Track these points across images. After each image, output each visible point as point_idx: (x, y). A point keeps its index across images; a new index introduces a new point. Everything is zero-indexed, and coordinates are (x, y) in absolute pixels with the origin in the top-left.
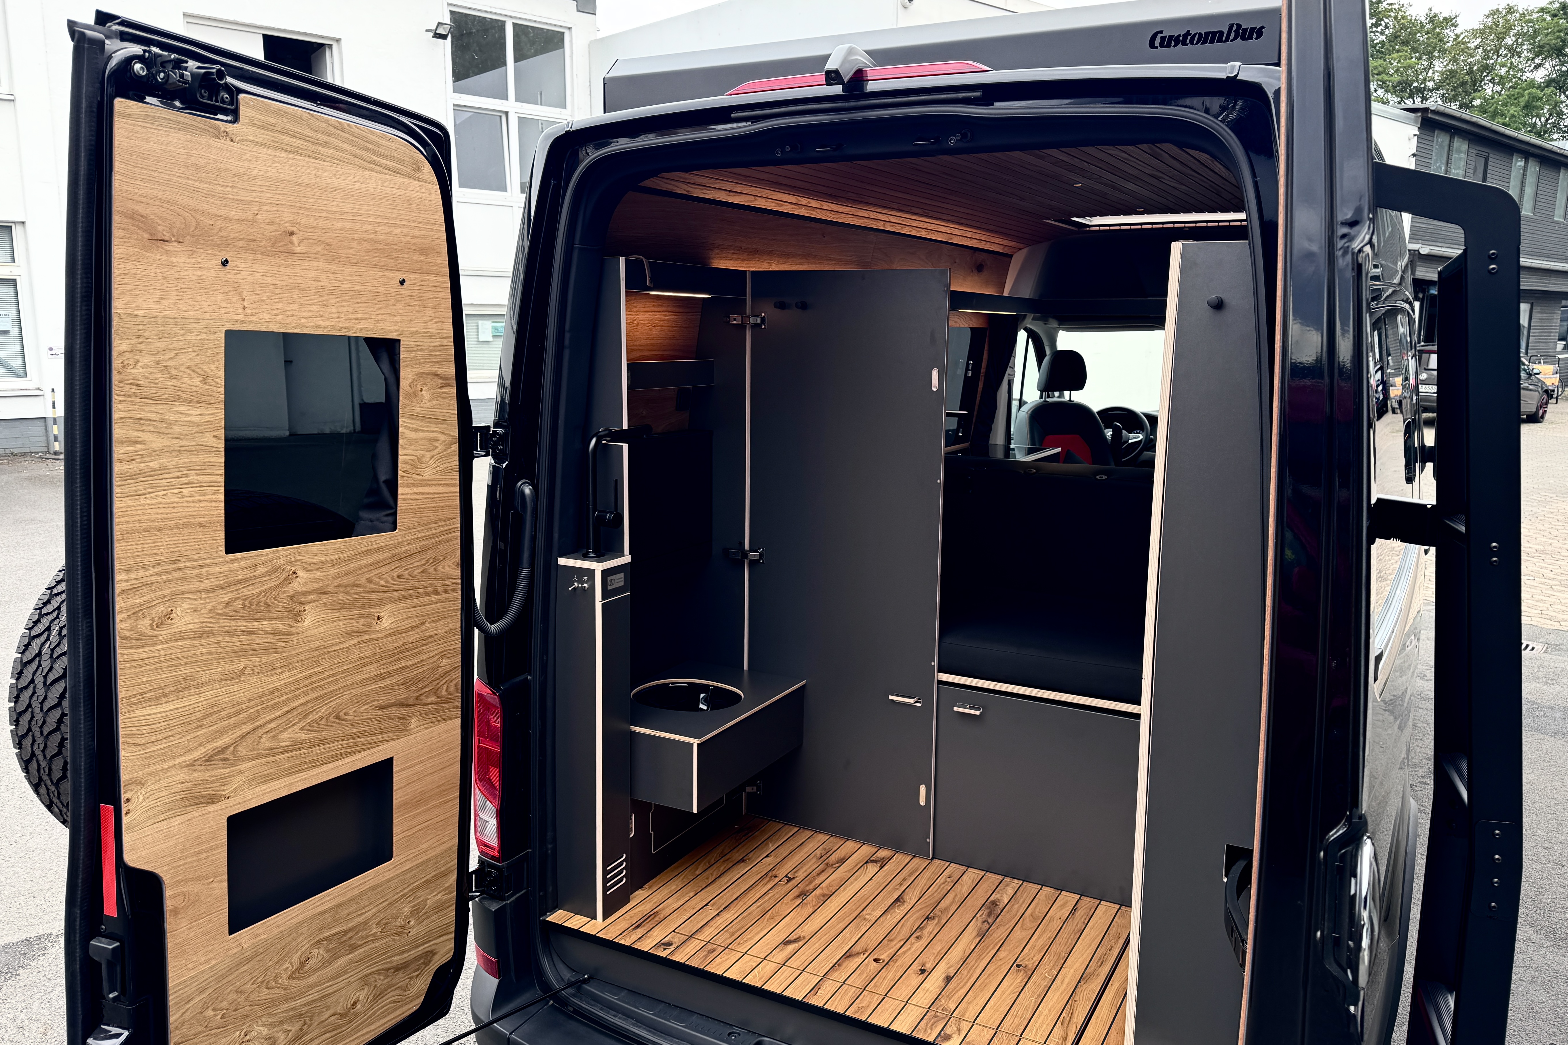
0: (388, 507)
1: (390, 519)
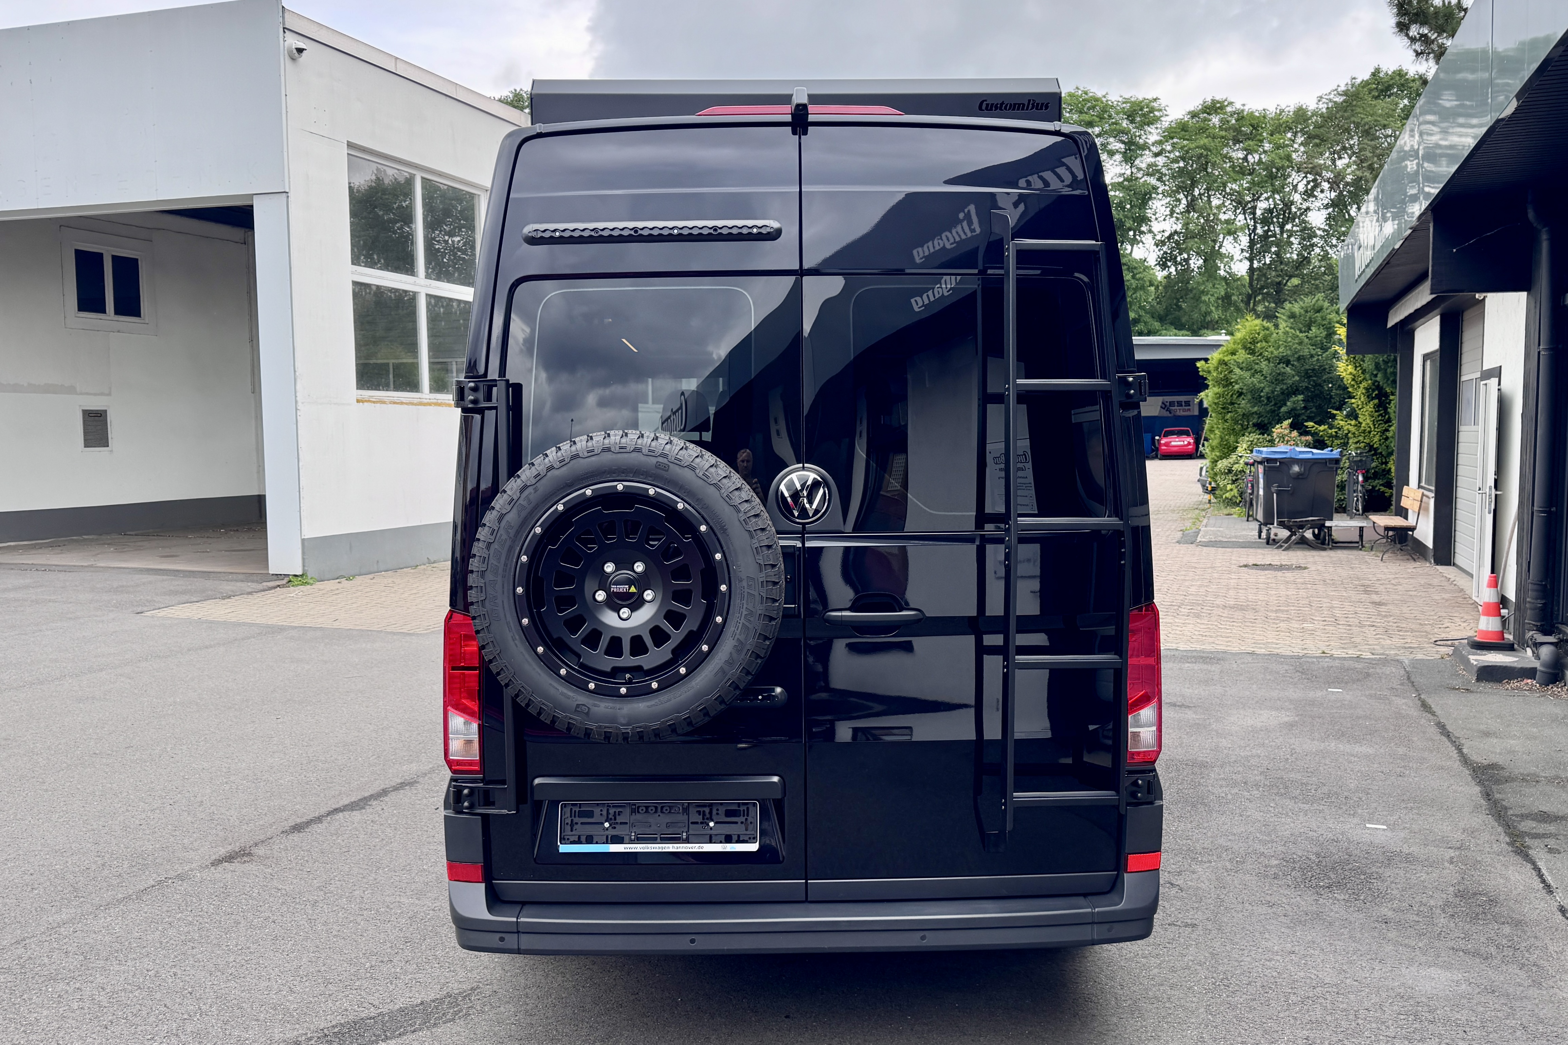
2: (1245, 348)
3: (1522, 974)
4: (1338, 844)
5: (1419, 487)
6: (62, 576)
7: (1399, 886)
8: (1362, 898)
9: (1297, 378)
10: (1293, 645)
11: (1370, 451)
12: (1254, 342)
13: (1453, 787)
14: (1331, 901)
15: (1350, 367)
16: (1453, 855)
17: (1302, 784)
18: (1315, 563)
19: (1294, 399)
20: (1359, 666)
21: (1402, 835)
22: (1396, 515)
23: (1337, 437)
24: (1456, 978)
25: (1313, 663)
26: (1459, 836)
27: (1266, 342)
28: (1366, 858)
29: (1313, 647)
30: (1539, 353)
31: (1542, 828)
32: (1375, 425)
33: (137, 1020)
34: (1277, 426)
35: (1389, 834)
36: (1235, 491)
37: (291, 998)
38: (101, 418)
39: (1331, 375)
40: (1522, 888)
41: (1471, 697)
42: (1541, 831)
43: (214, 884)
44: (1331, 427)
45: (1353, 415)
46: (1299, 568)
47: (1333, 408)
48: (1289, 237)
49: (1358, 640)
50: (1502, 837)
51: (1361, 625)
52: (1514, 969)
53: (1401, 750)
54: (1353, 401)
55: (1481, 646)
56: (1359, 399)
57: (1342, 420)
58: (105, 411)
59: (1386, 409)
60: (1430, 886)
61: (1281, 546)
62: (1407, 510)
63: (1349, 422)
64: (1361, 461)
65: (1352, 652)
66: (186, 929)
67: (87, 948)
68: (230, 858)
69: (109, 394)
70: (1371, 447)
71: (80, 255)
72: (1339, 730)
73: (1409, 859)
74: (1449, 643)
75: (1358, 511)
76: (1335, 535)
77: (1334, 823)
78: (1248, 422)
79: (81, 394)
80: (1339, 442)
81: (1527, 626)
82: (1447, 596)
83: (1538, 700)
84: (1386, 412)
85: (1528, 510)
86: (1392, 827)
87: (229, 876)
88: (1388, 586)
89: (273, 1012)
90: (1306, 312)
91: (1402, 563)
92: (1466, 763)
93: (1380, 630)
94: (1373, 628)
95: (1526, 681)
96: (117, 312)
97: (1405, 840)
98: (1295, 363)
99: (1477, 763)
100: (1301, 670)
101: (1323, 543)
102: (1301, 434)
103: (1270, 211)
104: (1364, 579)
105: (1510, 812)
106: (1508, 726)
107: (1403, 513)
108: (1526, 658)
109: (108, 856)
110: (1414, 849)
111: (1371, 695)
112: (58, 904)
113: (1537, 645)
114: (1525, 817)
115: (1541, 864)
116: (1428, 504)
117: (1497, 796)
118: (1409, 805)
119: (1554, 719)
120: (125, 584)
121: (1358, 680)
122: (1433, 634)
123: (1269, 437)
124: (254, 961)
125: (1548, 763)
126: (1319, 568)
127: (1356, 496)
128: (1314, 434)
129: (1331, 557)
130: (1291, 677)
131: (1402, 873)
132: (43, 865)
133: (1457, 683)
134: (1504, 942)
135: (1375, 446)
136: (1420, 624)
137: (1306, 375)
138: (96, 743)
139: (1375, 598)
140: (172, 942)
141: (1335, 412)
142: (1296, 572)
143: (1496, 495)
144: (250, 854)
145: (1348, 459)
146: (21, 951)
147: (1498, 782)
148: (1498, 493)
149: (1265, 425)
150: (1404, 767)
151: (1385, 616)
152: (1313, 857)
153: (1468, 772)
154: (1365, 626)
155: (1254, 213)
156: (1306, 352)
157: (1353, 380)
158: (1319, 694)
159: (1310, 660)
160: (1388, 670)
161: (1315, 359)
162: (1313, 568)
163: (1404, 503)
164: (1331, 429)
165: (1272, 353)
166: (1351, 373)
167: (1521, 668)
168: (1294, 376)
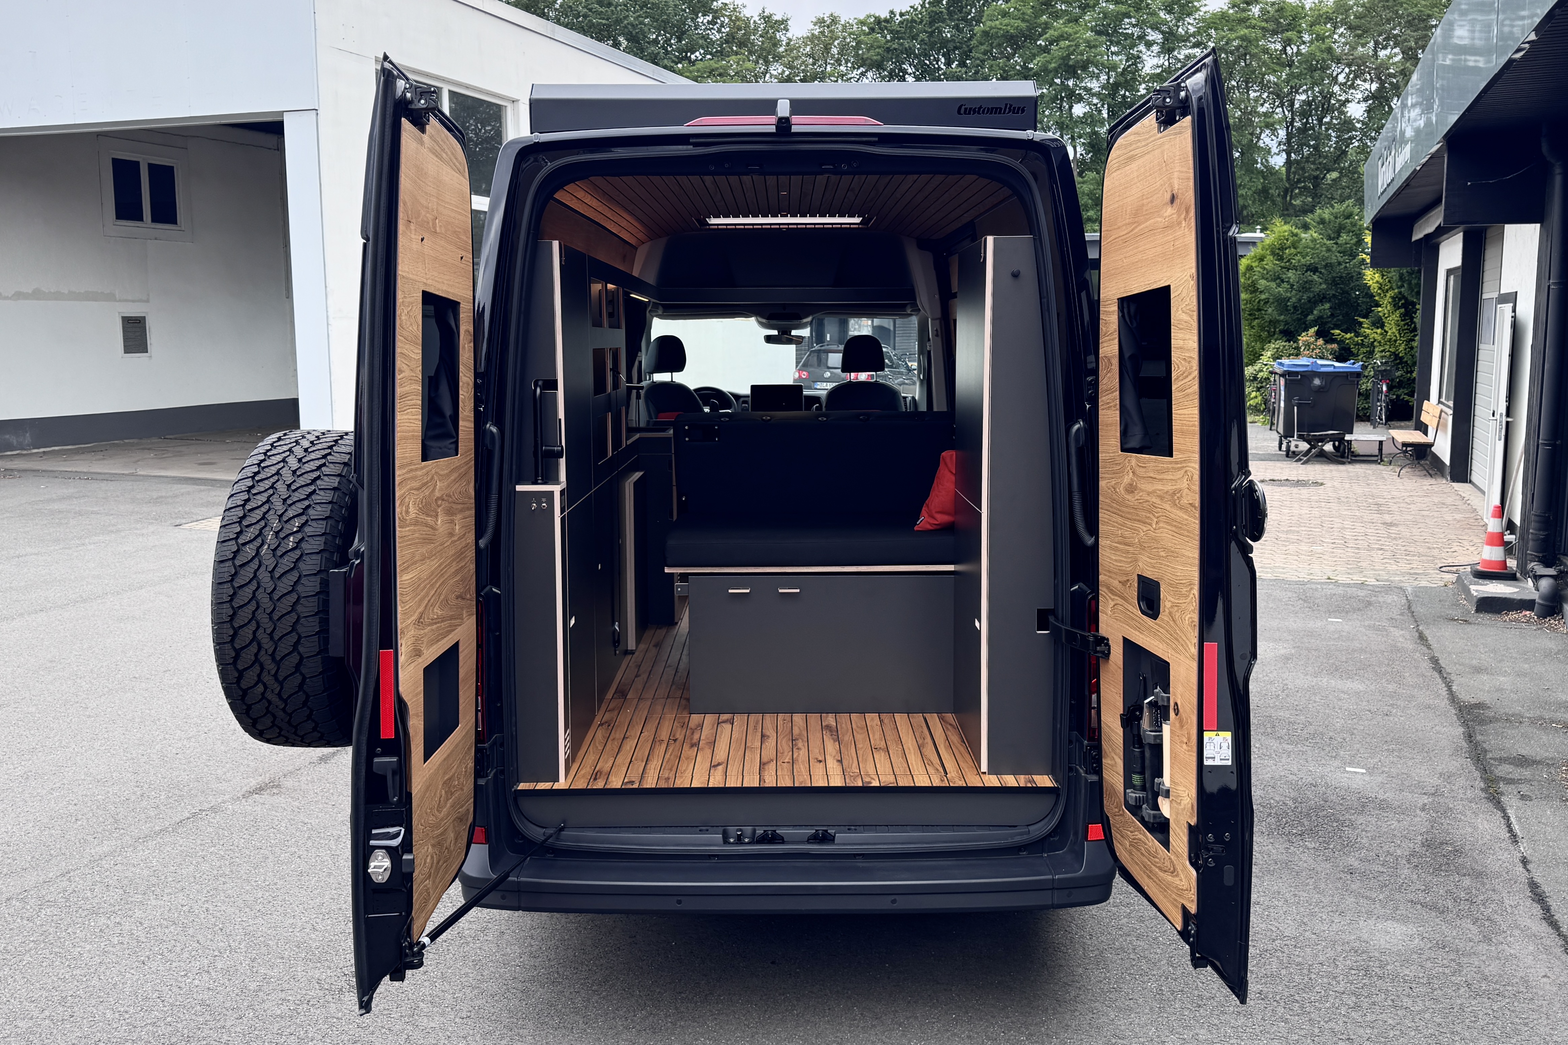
0: (452, 437)
1: (453, 446)
2: (1273, 253)
3: (1474, 929)
4: (1316, 789)
5: (1440, 402)
6: (103, 485)
7: (1369, 835)
8: (1331, 846)
9: (1324, 286)
10: (1300, 570)
11: (1396, 360)
12: (1283, 248)
13: (1437, 728)
14: (1301, 849)
15: (1377, 275)
16: (1426, 801)
17: (1290, 722)
18: (1332, 478)
19: (1320, 307)
20: (1362, 594)
21: (1380, 779)
22: (1416, 429)
23: (1362, 345)
24: (1410, 933)
25: (1316, 590)
26: (1435, 781)
27: (1295, 248)
28: (1341, 804)
29: (1319, 571)
30: (1549, 287)
31: (1517, 773)
32: (1400, 334)
33: (171, 956)
34: (1304, 334)
35: (1367, 778)
36: (1260, 398)
37: (313, 936)
38: (140, 325)
39: (1358, 283)
40: (1488, 837)
41: (1469, 628)
42: (1516, 776)
43: (245, 817)
44: (1358, 335)
45: (1379, 323)
46: (1316, 484)
47: (1360, 316)
48: (1327, 129)
49: (1364, 564)
50: (1477, 782)
51: (1369, 548)
52: (1467, 924)
53: (1391, 687)
54: (1380, 309)
55: (1483, 575)
56: (1384, 309)
57: (1368, 328)
58: (144, 317)
59: (1412, 318)
60: (1399, 835)
61: (1300, 460)
62: (1426, 426)
63: (1375, 330)
64: (1385, 370)
65: (1357, 578)
66: (218, 864)
67: (126, 882)
68: (259, 790)
69: (147, 301)
70: (1396, 355)
71: (116, 163)
72: (1333, 664)
73: (1383, 806)
74: (1454, 569)
75: (1382, 420)
76: (1355, 447)
77: (1314, 766)
78: (1275, 329)
79: (120, 301)
80: (1365, 350)
81: (1529, 557)
82: (1458, 516)
83: (1535, 633)
84: (1412, 322)
85: (1534, 441)
86: (1371, 771)
87: (258, 809)
88: (1402, 505)
89: (297, 950)
90: (1336, 218)
91: (1419, 480)
92: (1453, 701)
93: (1389, 554)
94: (1381, 552)
95: (1524, 613)
96: (155, 220)
97: (1382, 785)
98: (1323, 271)
99: (1464, 702)
100: (1303, 597)
101: (1343, 456)
102: (1326, 342)
103: (1308, 103)
104: (1378, 497)
105: (1489, 755)
106: (1500, 661)
107: (1423, 428)
108: (1526, 589)
109: (147, 786)
110: (1389, 796)
111: (1369, 626)
112: (100, 835)
113: (1537, 578)
114: (1502, 760)
115: (1511, 812)
116: (1447, 421)
117: (1479, 738)
118: (1390, 747)
119: (1548, 654)
120: (164, 494)
121: (1359, 609)
122: (1440, 559)
123: (1295, 345)
124: (280, 898)
125: (1534, 702)
126: (1335, 484)
127: (1381, 406)
128: (1340, 342)
129: (1348, 472)
130: (1293, 605)
131: (1373, 820)
132: (86, 796)
133: (1456, 613)
134: (1463, 895)
135: (1401, 355)
136: (1429, 548)
137: (1334, 282)
138: (136, 666)
139: (1388, 518)
140: (205, 876)
141: (1361, 320)
142: (1313, 489)
143: (1507, 423)
144: (278, 786)
145: (1373, 368)
146: (65, 884)
147: (1482, 722)
148: (1509, 420)
149: (1291, 332)
150: (1392, 705)
151: (1395, 539)
152: (1290, 803)
153: (1454, 711)
154: (1373, 549)
155: (1292, 104)
156: (1334, 260)
157: (1380, 288)
158: (1319, 624)
159: (1314, 586)
160: (1389, 599)
161: (1342, 267)
162: (1329, 484)
163: (1424, 418)
164: (1357, 337)
165: (1299, 261)
166: (1377, 282)
167: (1521, 600)
168: (1321, 284)
